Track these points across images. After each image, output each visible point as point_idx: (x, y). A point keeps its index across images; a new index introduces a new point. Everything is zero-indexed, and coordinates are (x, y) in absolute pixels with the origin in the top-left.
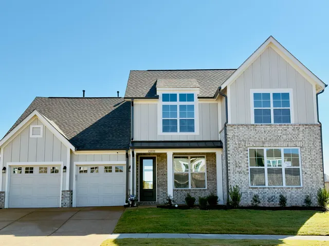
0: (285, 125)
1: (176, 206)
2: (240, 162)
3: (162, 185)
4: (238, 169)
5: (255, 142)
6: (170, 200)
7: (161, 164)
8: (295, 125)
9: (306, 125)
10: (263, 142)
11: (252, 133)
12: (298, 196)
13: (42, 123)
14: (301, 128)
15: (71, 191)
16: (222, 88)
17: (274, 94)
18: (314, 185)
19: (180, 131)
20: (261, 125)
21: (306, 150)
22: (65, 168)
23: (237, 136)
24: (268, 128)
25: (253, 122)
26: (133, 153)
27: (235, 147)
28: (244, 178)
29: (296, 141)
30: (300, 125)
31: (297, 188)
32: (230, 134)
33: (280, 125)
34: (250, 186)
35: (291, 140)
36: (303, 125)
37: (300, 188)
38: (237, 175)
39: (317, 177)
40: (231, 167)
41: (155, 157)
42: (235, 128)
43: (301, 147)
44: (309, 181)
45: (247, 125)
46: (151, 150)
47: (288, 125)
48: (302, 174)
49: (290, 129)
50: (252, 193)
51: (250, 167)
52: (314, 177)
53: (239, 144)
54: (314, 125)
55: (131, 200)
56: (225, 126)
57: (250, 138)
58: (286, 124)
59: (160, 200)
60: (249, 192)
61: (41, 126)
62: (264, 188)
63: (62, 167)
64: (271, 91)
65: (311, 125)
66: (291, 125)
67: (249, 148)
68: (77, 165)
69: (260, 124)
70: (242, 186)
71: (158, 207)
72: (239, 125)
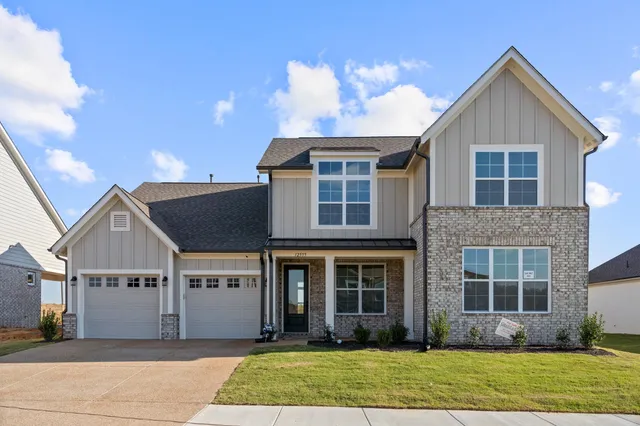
0: (528, 208)
1: (339, 341)
2: (449, 270)
3: (318, 308)
4: (444, 283)
5: (475, 237)
6: (329, 333)
7: (316, 276)
8: (544, 208)
9: (564, 208)
10: (488, 237)
11: (472, 221)
12: (543, 328)
13: (128, 209)
14: (556, 214)
15: (177, 316)
16: (423, 142)
17: (510, 154)
18: (571, 310)
19: (347, 223)
20: (488, 208)
21: (560, 252)
22: (165, 279)
23: (446, 227)
24: (499, 213)
25: (473, 202)
26: (270, 256)
27: (441, 246)
28: (454, 298)
29: (545, 236)
30: (553, 208)
31: (542, 315)
32: (432, 223)
33: (519, 208)
34: (463, 312)
35: (537, 235)
36: (559, 209)
37: (547, 315)
38: (443, 292)
39: (577, 297)
40: (433, 279)
41: (307, 266)
42: (442, 213)
43: (552, 247)
44: (563, 303)
45: (462, 209)
46: (300, 252)
47: (533, 209)
48: (552, 291)
49: (536, 216)
50: (466, 322)
51: (464, 280)
52: (572, 297)
53: (448, 241)
54: (576, 209)
55: (267, 332)
56: (425, 210)
57: (468, 230)
58: (530, 206)
59: (315, 330)
60: (461, 321)
61: (128, 214)
62: (486, 315)
63: (161, 278)
64: (506, 149)
65: (573, 208)
66: (539, 208)
67: (464, 248)
68: (186, 276)
69: (485, 206)
70: (450, 312)
71: (310, 343)
72: (448, 208)
